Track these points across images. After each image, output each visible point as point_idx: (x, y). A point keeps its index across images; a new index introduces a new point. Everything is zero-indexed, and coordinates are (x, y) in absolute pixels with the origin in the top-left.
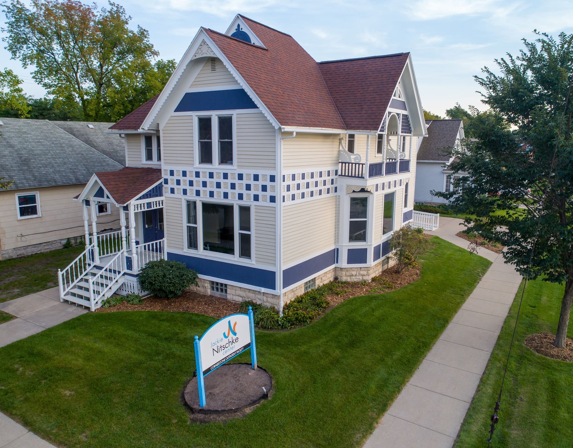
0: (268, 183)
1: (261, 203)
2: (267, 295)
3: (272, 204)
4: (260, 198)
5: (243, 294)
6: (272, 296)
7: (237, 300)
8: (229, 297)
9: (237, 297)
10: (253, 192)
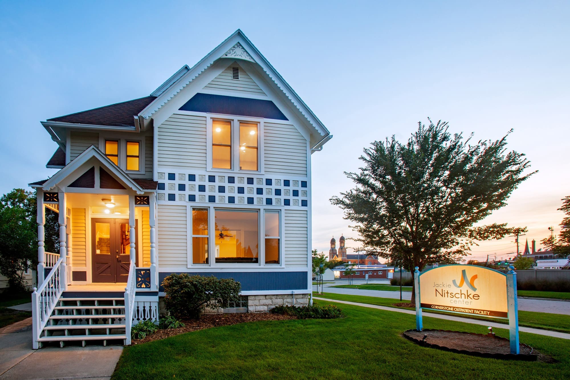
0: (300, 189)
1: (292, 207)
2: (296, 297)
3: (304, 208)
4: (291, 203)
5: (269, 302)
6: (302, 296)
7: (262, 310)
8: (251, 309)
9: (262, 307)
10: (283, 197)
